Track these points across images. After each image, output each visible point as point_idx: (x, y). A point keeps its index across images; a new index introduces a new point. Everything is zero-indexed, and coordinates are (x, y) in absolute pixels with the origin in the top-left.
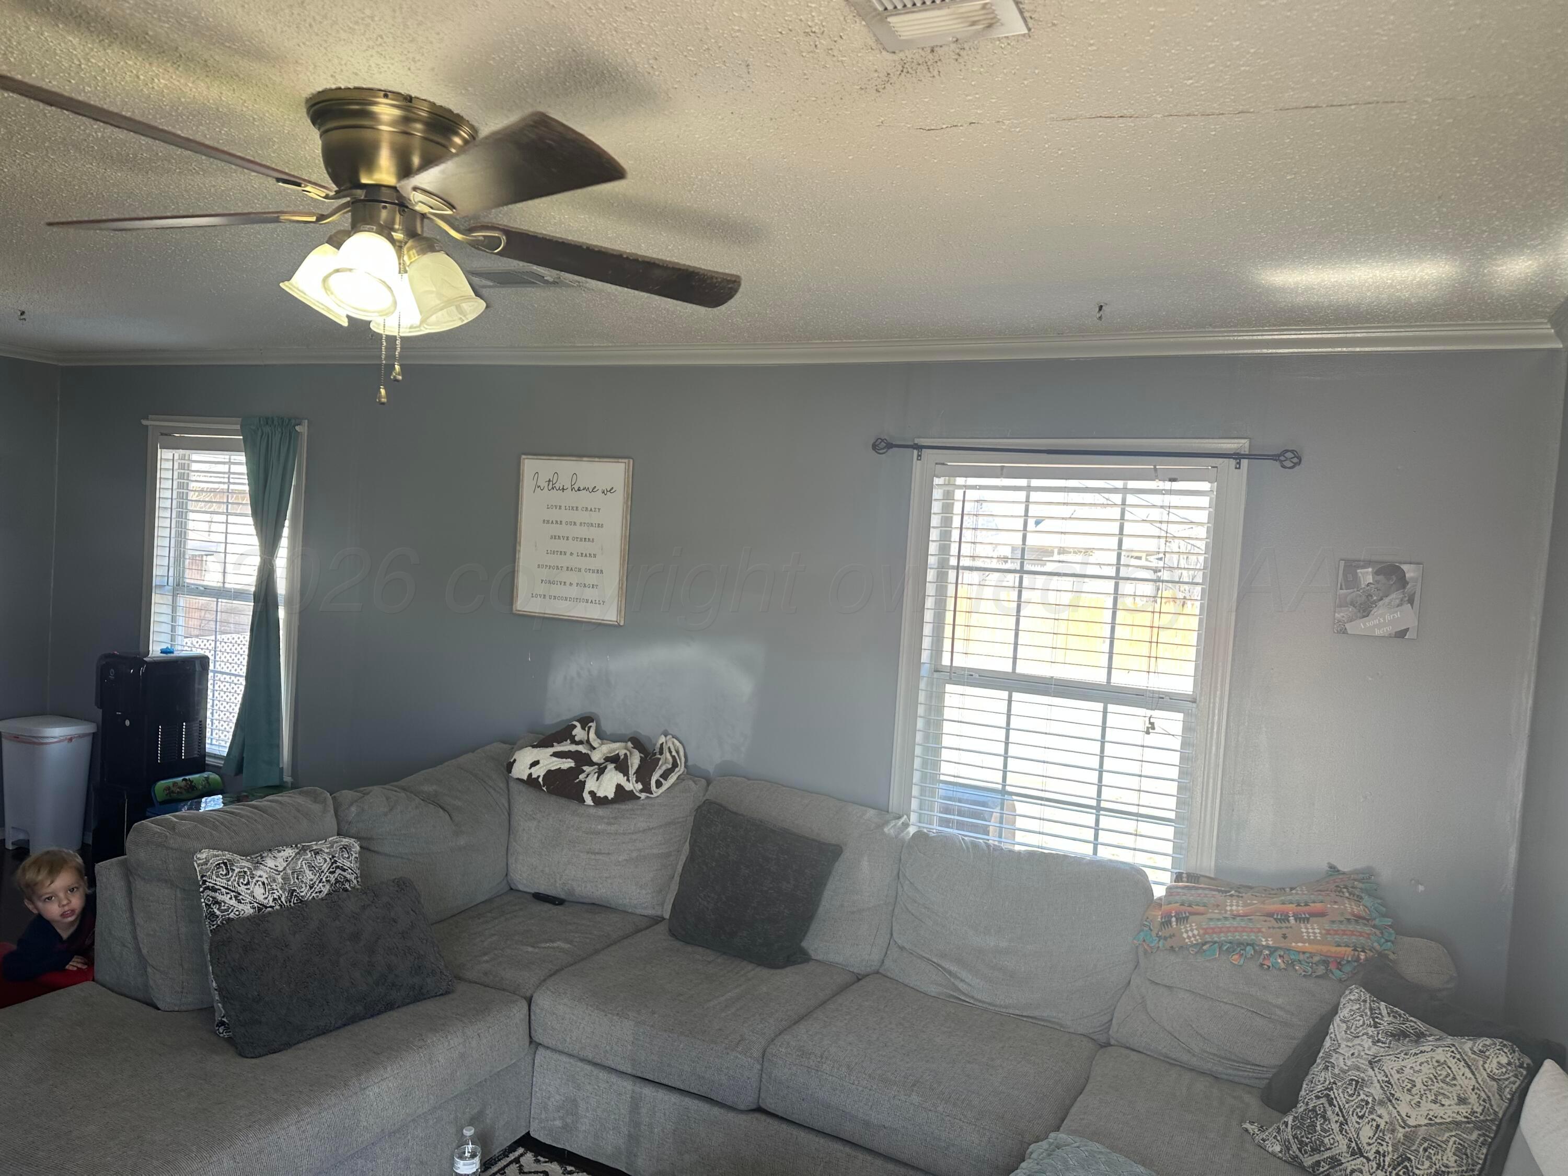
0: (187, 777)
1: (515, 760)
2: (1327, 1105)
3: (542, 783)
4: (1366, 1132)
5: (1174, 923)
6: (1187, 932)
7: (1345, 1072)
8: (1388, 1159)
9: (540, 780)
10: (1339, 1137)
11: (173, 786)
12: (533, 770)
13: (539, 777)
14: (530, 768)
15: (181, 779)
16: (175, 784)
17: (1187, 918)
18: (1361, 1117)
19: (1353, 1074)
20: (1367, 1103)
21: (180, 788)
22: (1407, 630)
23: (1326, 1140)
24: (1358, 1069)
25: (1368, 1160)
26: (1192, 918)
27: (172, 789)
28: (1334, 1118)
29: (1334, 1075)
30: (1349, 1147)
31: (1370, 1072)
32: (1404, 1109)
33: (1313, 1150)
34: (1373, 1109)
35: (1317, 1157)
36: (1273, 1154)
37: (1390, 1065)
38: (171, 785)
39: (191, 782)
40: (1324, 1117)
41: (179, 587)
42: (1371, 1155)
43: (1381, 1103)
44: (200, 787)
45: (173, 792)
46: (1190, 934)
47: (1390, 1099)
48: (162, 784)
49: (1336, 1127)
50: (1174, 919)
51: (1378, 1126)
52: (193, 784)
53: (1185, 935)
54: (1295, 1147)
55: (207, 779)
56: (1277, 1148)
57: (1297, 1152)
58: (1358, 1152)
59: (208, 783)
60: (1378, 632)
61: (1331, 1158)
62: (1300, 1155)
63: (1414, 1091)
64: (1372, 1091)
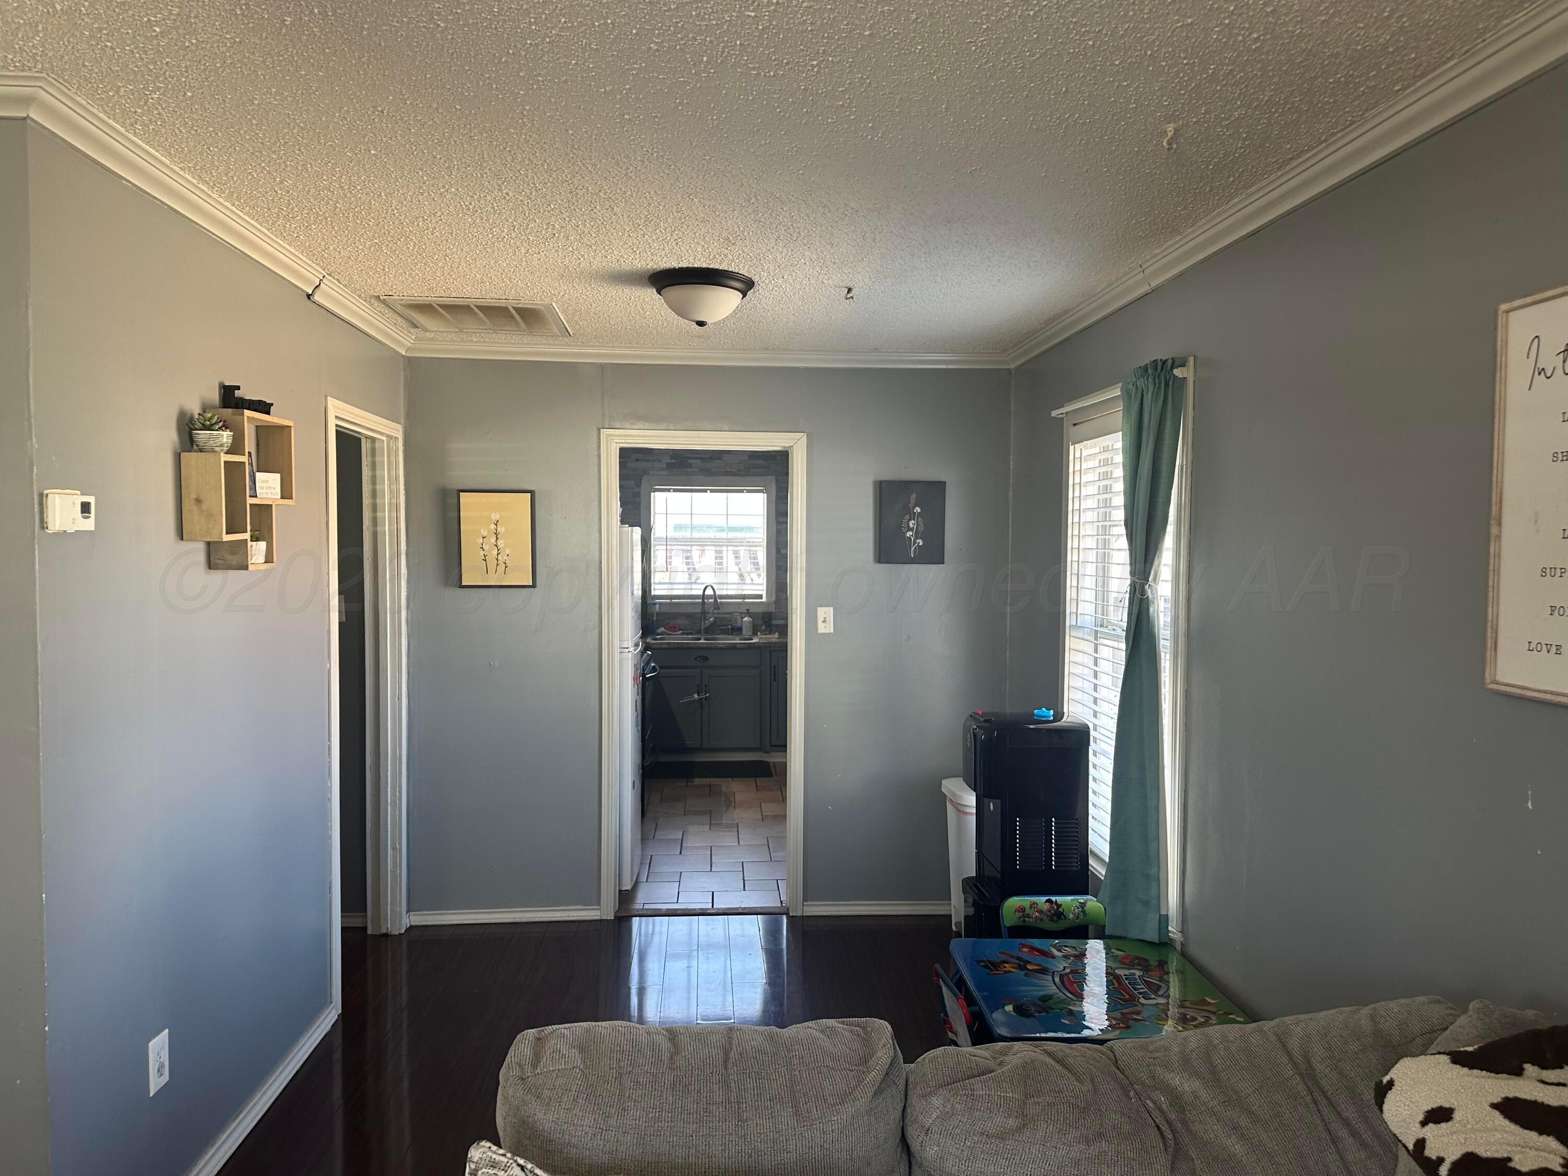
0: (1053, 898)
1: (1391, 1084)
9: (1443, 1171)
11: (1031, 907)
12: (1431, 1131)
13: (1441, 1160)
14: (1424, 1124)
15: (1044, 899)
16: (1033, 905)
21: (1041, 912)
27: (1028, 911)
38: (1027, 905)
39: (1059, 906)
41: (1077, 627)
44: (1071, 916)
45: (1028, 916)
48: (1014, 902)
52: (1061, 910)
55: (1083, 905)
59: (1084, 912)
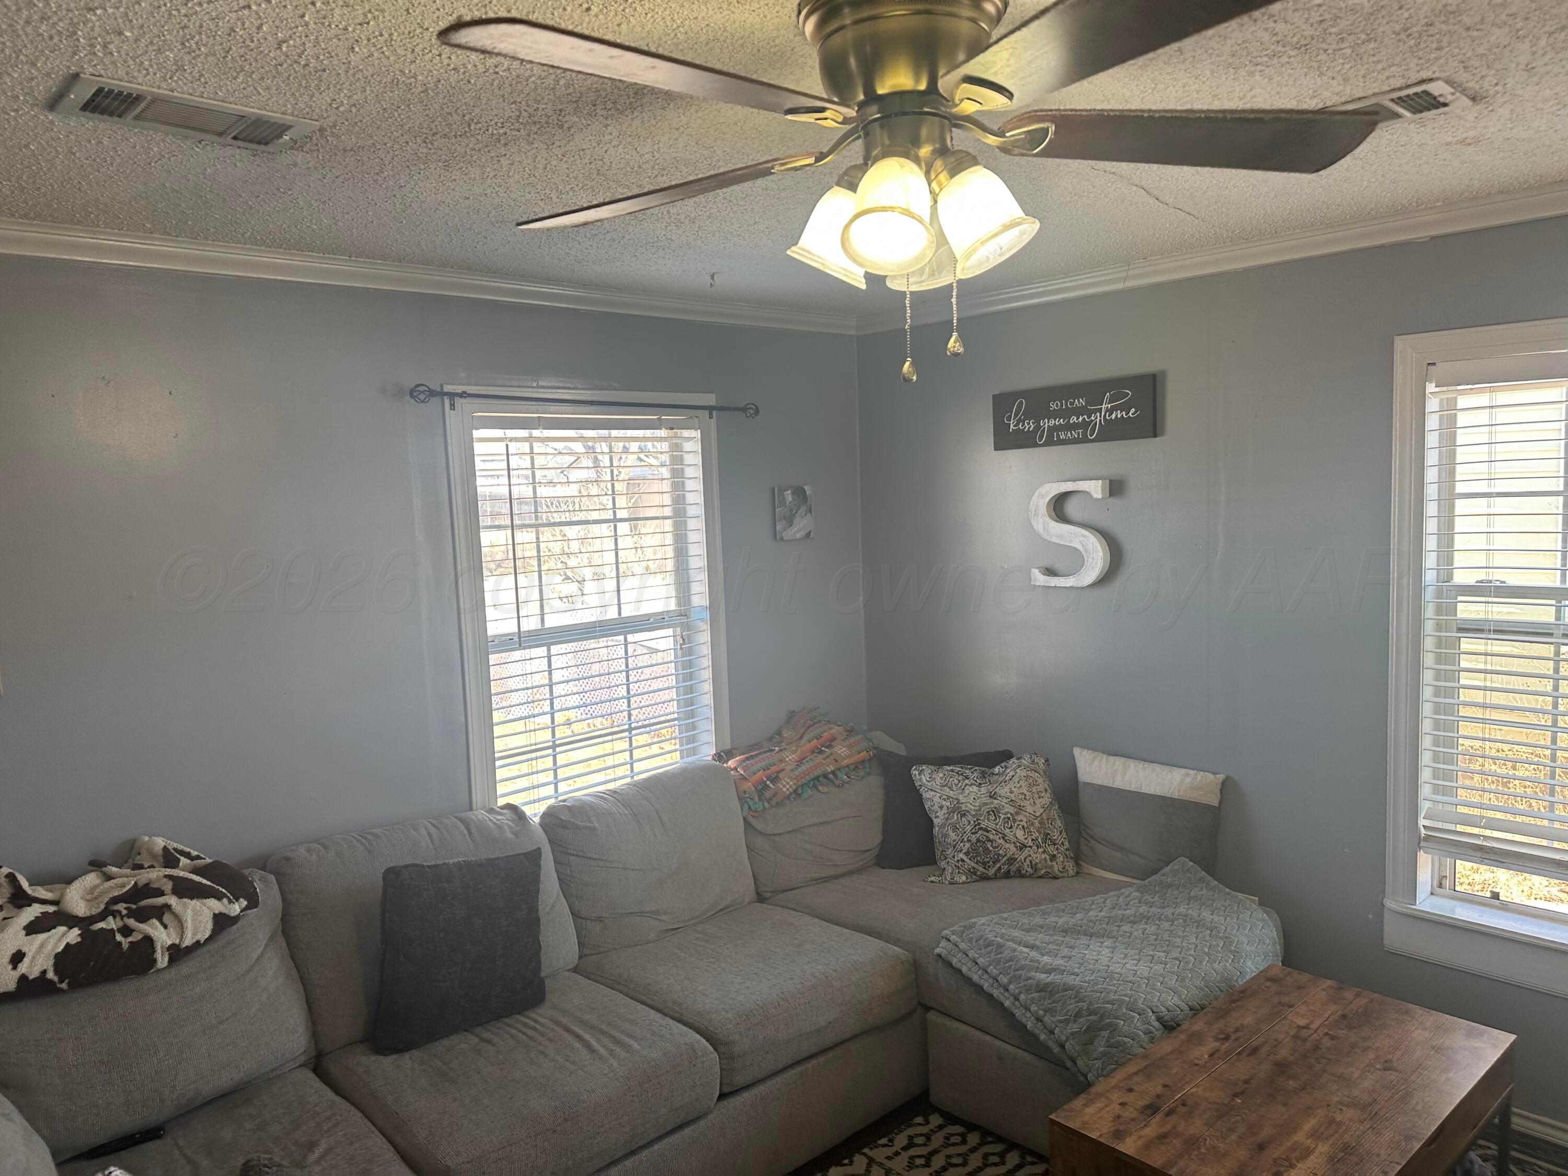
2: (985, 833)
3: (56, 979)
4: (1020, 834)
5: (771, 785)
6: (785, 786)
7: (979, 810)
8: (1040, 840)
9: (51, 975)
10: (1008, 846)
17: (778, 776)
18: (1011, 827)
19: (985, 809)
20: (1009, 818)
22: (810, 532)
23: (1001, 852)
24: (987, 804)
25: (1030, 847)
26: (781, 775)
28: (996, 838)
29: (974, 816)
30: (1016, 847)
31: (996, 801)
32: (1030, 809)
33: (994, 863)
34: (1014, 819)
35: (998, 865)
36: (963, 883)
37: (1003, 791)
40: (989, 840)
42: (1031, 844)
43: (1017, 813)
46: (788, 786)
47: (1020, 809)
49: (1001, 841)
50: (768, 783)
51: (1023, 827)
53: (785, 789)
54: (981, 869)
56: (964, 878)
57: (984, 870)
58: (1023, 847)
60: (798, 536)
61: (1008, 860)
62: (986, 871)
63: (1027, 797)
64: (1007, 810)
